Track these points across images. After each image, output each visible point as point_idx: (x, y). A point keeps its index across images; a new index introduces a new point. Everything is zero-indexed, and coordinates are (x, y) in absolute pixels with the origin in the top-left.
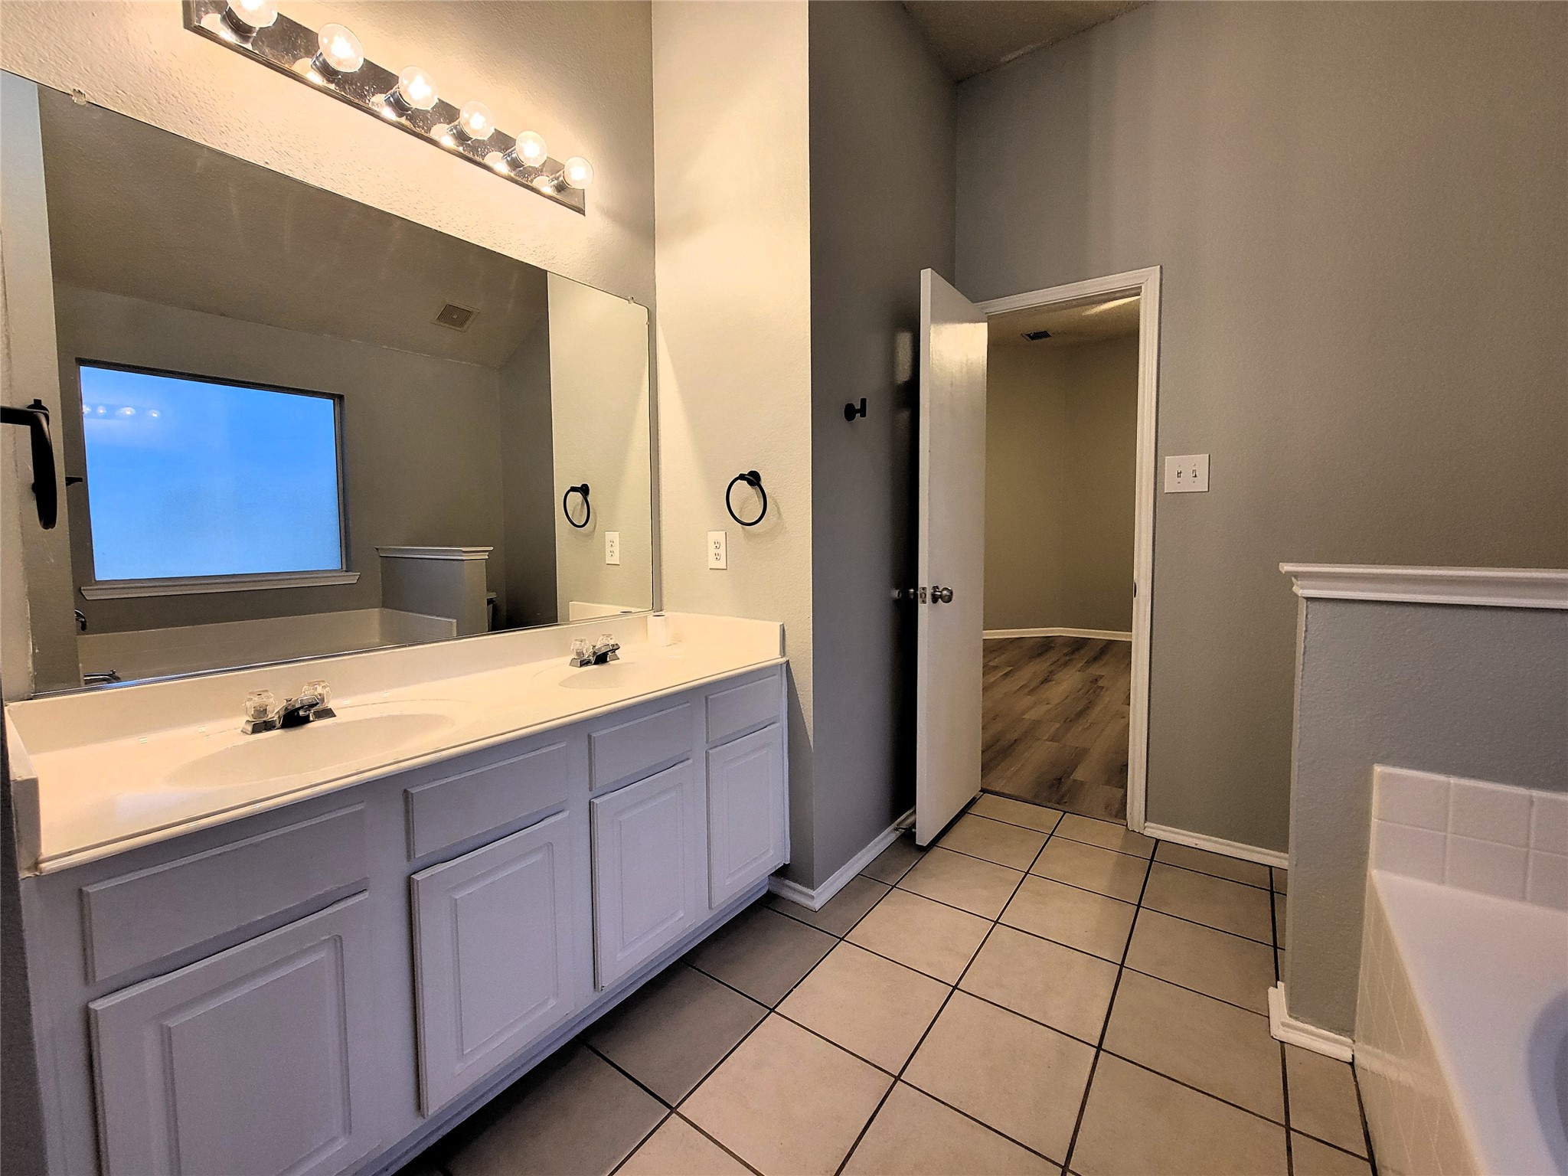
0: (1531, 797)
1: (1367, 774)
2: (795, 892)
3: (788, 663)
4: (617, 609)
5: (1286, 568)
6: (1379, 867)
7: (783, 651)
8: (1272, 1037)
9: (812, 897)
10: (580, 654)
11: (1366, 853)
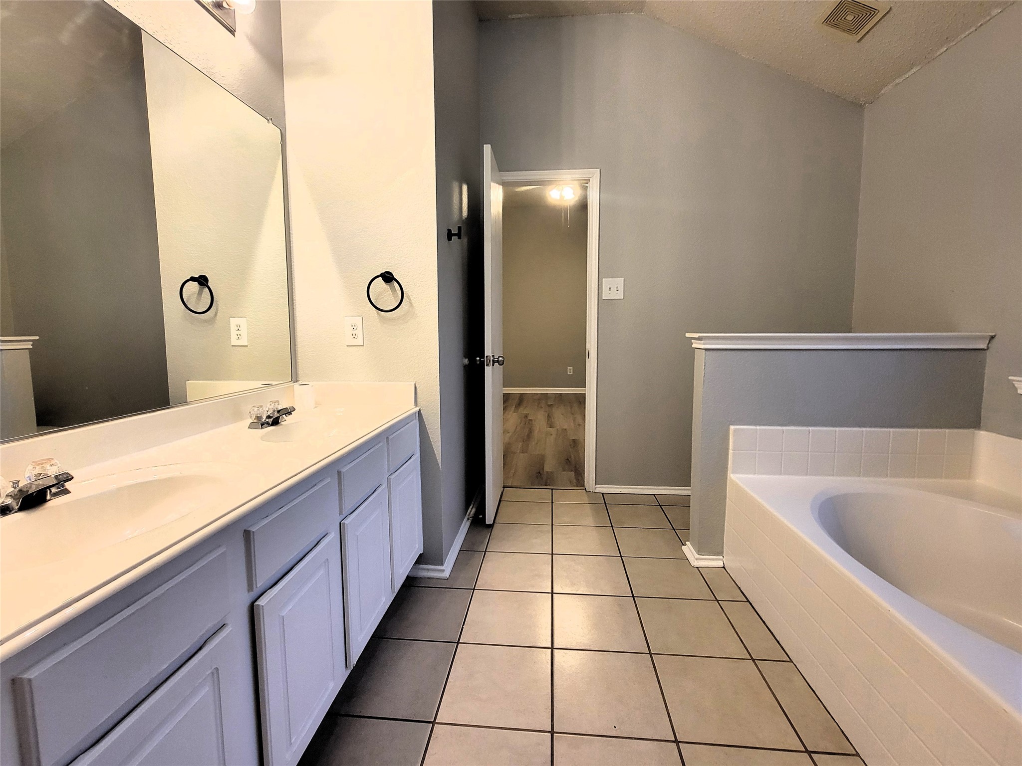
0: (783, 430)
1: (728, 430)
2: (429, 572)
3: (419, 411)
4: (258, 384)
5: (688, 335)
6: (733, 473)
7: (416, 404)
8: (693, 567)
9: (443, 571)
10: (259, 418)
11: (727, 468)
